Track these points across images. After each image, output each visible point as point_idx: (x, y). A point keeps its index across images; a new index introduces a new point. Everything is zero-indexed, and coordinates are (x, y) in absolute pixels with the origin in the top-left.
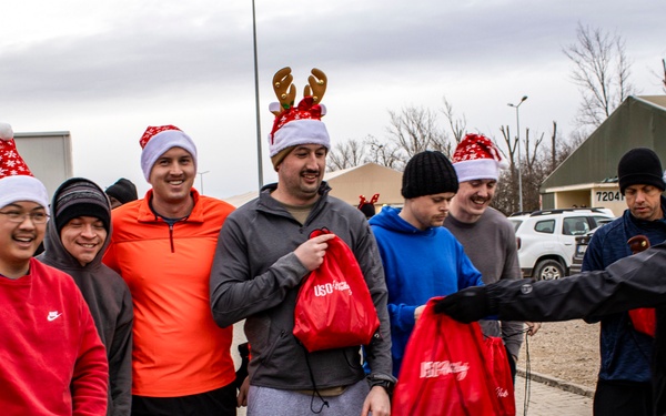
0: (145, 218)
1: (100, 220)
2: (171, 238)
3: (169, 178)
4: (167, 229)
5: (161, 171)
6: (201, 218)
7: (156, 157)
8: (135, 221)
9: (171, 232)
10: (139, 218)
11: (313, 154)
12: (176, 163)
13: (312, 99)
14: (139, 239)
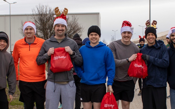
0: (24, 43)
1: (5, 40)
2: (30, 48)
3: (27, 33)
4: (29, 46)
5: (26, 31)
6: (36, 43)
7: (25, 28)
8: (22, 44)
9: (30, 46)
10: (23, 43)
11: (61, 26)
12: (29, 30)
13: (64, 15)
14: (23, 48)
